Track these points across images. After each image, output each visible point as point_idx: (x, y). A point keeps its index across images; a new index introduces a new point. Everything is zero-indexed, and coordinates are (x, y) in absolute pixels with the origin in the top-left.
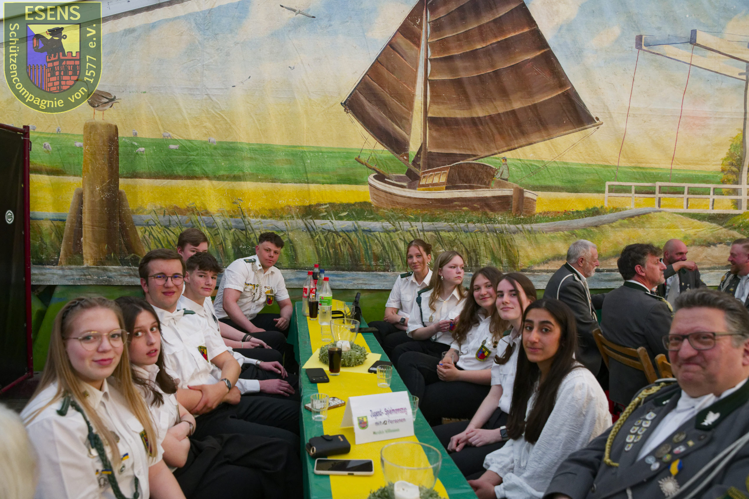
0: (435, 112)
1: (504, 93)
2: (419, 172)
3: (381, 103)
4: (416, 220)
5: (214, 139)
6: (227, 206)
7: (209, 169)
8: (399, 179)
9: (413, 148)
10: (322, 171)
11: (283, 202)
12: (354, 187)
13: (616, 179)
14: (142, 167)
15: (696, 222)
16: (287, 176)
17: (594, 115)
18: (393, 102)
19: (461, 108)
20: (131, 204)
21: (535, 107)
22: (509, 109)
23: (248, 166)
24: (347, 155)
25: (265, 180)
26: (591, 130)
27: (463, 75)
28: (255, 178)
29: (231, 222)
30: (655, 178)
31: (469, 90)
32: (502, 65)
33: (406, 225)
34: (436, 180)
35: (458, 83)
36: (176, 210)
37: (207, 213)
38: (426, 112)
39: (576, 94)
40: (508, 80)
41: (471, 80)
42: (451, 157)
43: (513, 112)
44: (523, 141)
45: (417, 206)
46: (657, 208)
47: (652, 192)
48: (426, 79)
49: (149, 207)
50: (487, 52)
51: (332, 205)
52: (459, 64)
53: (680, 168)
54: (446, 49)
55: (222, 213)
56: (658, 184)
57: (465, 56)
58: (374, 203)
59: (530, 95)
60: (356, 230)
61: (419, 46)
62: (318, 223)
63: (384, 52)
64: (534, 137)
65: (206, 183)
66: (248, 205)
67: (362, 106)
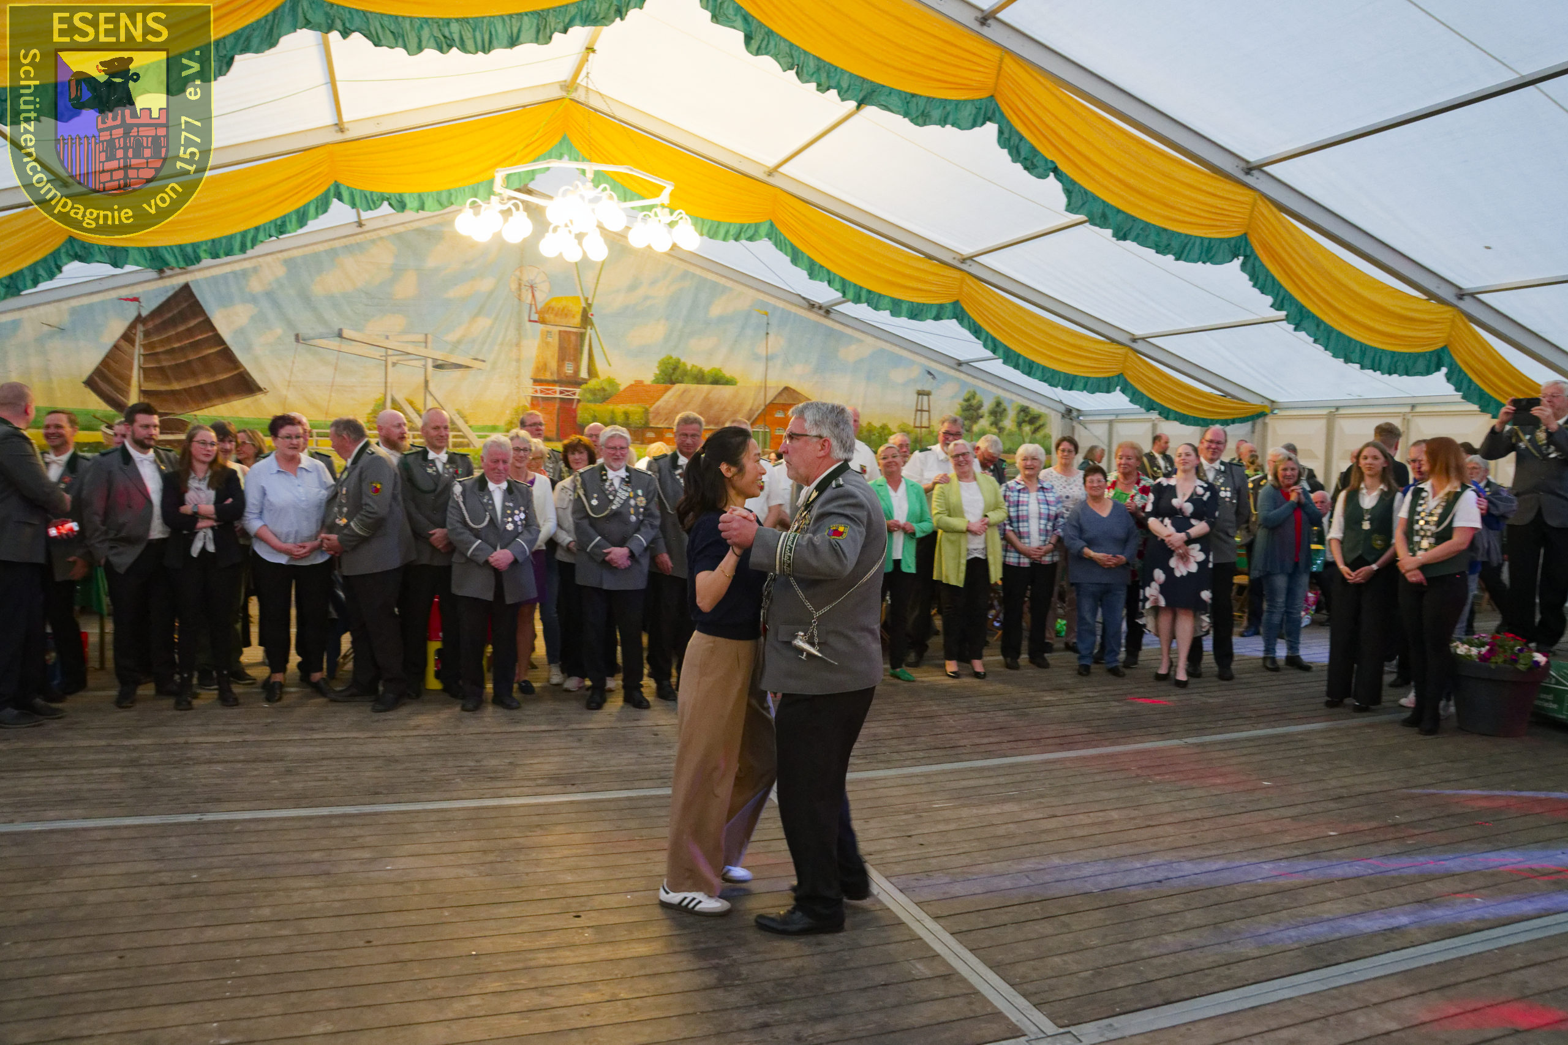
0: (146, 386)
1: (194, 374)
3: (109, 382)
17: (262, 385)
18: (118, 381)
19: (164, 384)
21: (216, 383)
22: (197, 384)
24: (87, 413)
26: (260, 396)
27: (165, 364)
31: (170, 374)
32: (192, 357)
35: (161, 370)
38: (140, 386)
39: (248, 374)
40: (196, 366)
41: (170, 367)
43: (201, 387)
44: (208, 404)
48: (140, 367)
50: (182, 349)
52: (162, 357)
54: (153, 348)
57: (166, 352)
59: (214, 375)
61: (134, 346)
63: (111, 350)
64: (215, 402)
67: (96, 383)
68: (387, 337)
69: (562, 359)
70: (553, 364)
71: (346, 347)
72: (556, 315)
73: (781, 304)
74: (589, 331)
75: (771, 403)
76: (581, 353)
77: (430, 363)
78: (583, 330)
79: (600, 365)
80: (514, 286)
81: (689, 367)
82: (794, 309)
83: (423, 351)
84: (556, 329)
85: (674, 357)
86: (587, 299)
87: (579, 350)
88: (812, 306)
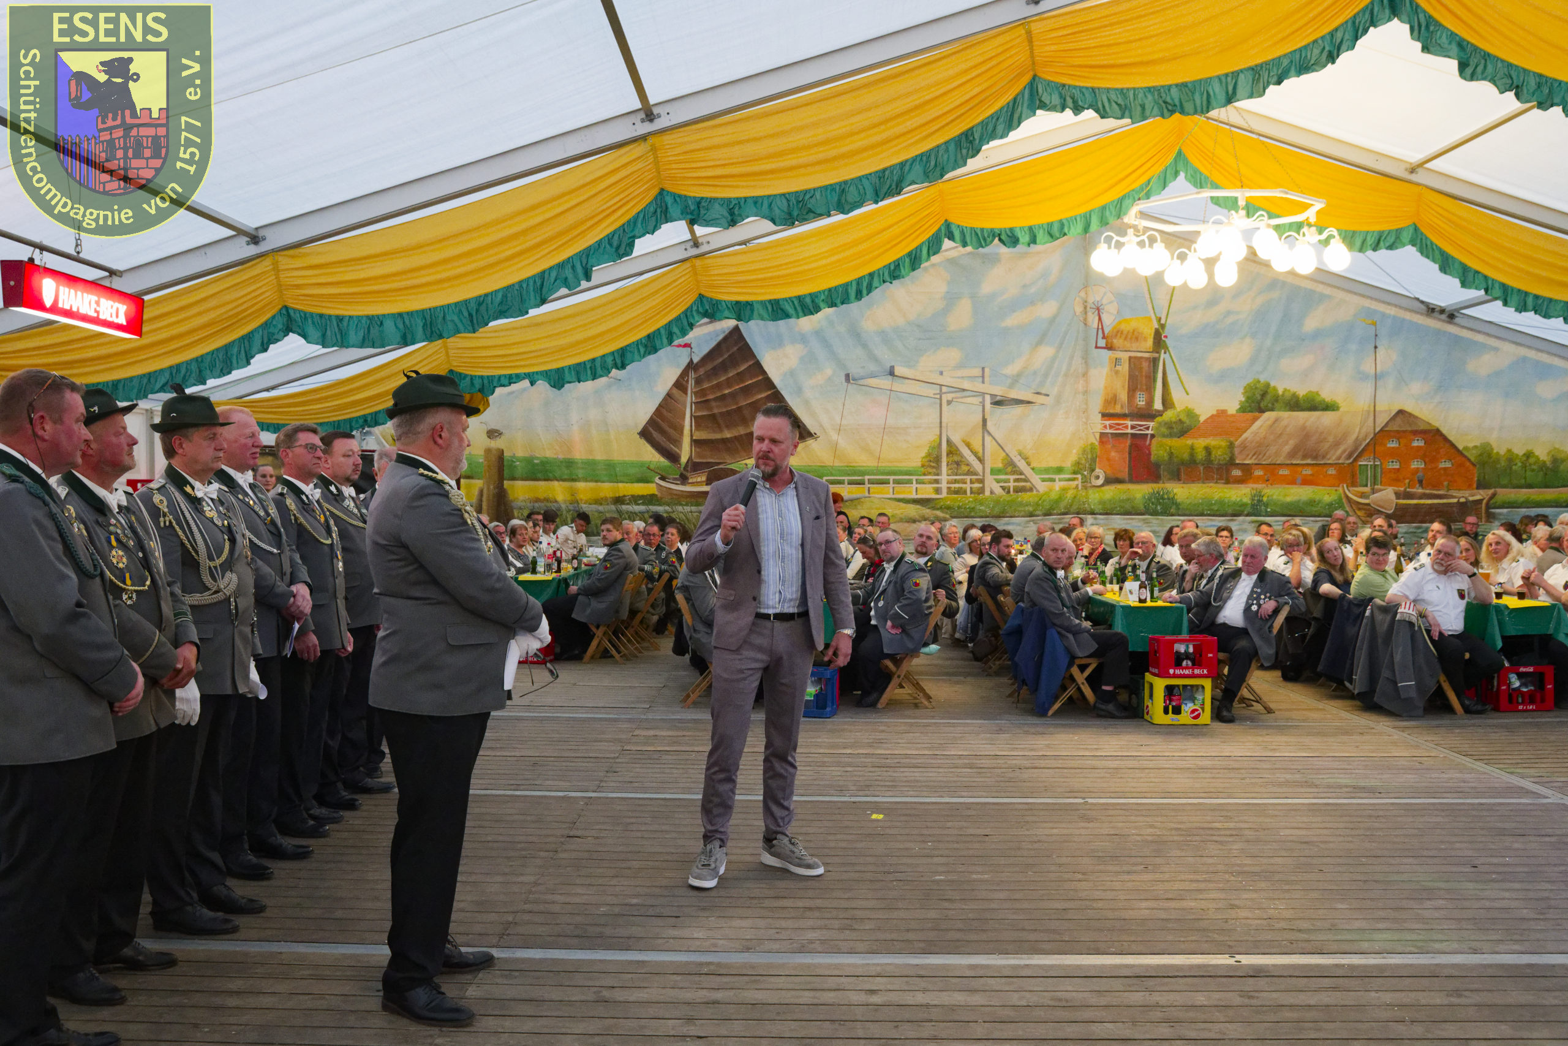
0: (698, 435)
2: (688, 474)
3: (663, 432)
4: (687, 505)
5: (561, 456)
6: (569, 498)
7: (557, 475)
8: (675, 479)
9: (684, 459)
10: (628, 475)
11: (602, 495)
12: (646, 485)
13: (832, 475)
14: (517, 475)
15: (902, 505)
16: (605, 479)
17: (813, 431)
18: (671, 431)
19: (714, 432)
20: (511, 495)
23: (580, 473)
24: (642, 465)
25: (591, 481)
26: (810, 442)
27: (716, 411)
28: (586, 480)
29: (571, 507)
30: (863, 473)
31: (721, 421)
32: (743, 403)
33: (680, 508)
34: (699, 479)
35: (713, 417)
36: (537, 500)
37: (556, 501)
38: (692, 436)
40: (746, 412)
41: (722, 414)
42: (708, 465)
45: (687, 497)
46: (867, 494)
47: (861, 483)
48: (692, 415)
49: (521, 498)
50: (733, 395)
51: (633, 496)
52: (713, 404)
53: (883, 465)
54: (705, 395)
55: (565, 501)
56: (867, 477)
57: (716, 399)
58: (659, 495)
60: (648, 512)
61: (686, 394)
62: (624, 507)
63: (665, 399)
65: (556, 483)
66: (582, 496)
67: (650, 434)
68: (941, 373)
69: (1132, 390)
70: (1123, 396)
71: (898, 386)
72: (1126, 339)
73: (1391, 311)
74: (1162, 356)
75: (1381, 430)
76: (1155, 380)
77: (988, 399)
78: (1156, 355)
79: (1176, 394)
80: (1079, 309)
81: (1280, 392)
82: (1408, 316)
83: (979, 387)
84: (1125, 356)
85: (1262, 381)
86: (1160, 319)
87: (1152, 379)
88: (1431, 310)
